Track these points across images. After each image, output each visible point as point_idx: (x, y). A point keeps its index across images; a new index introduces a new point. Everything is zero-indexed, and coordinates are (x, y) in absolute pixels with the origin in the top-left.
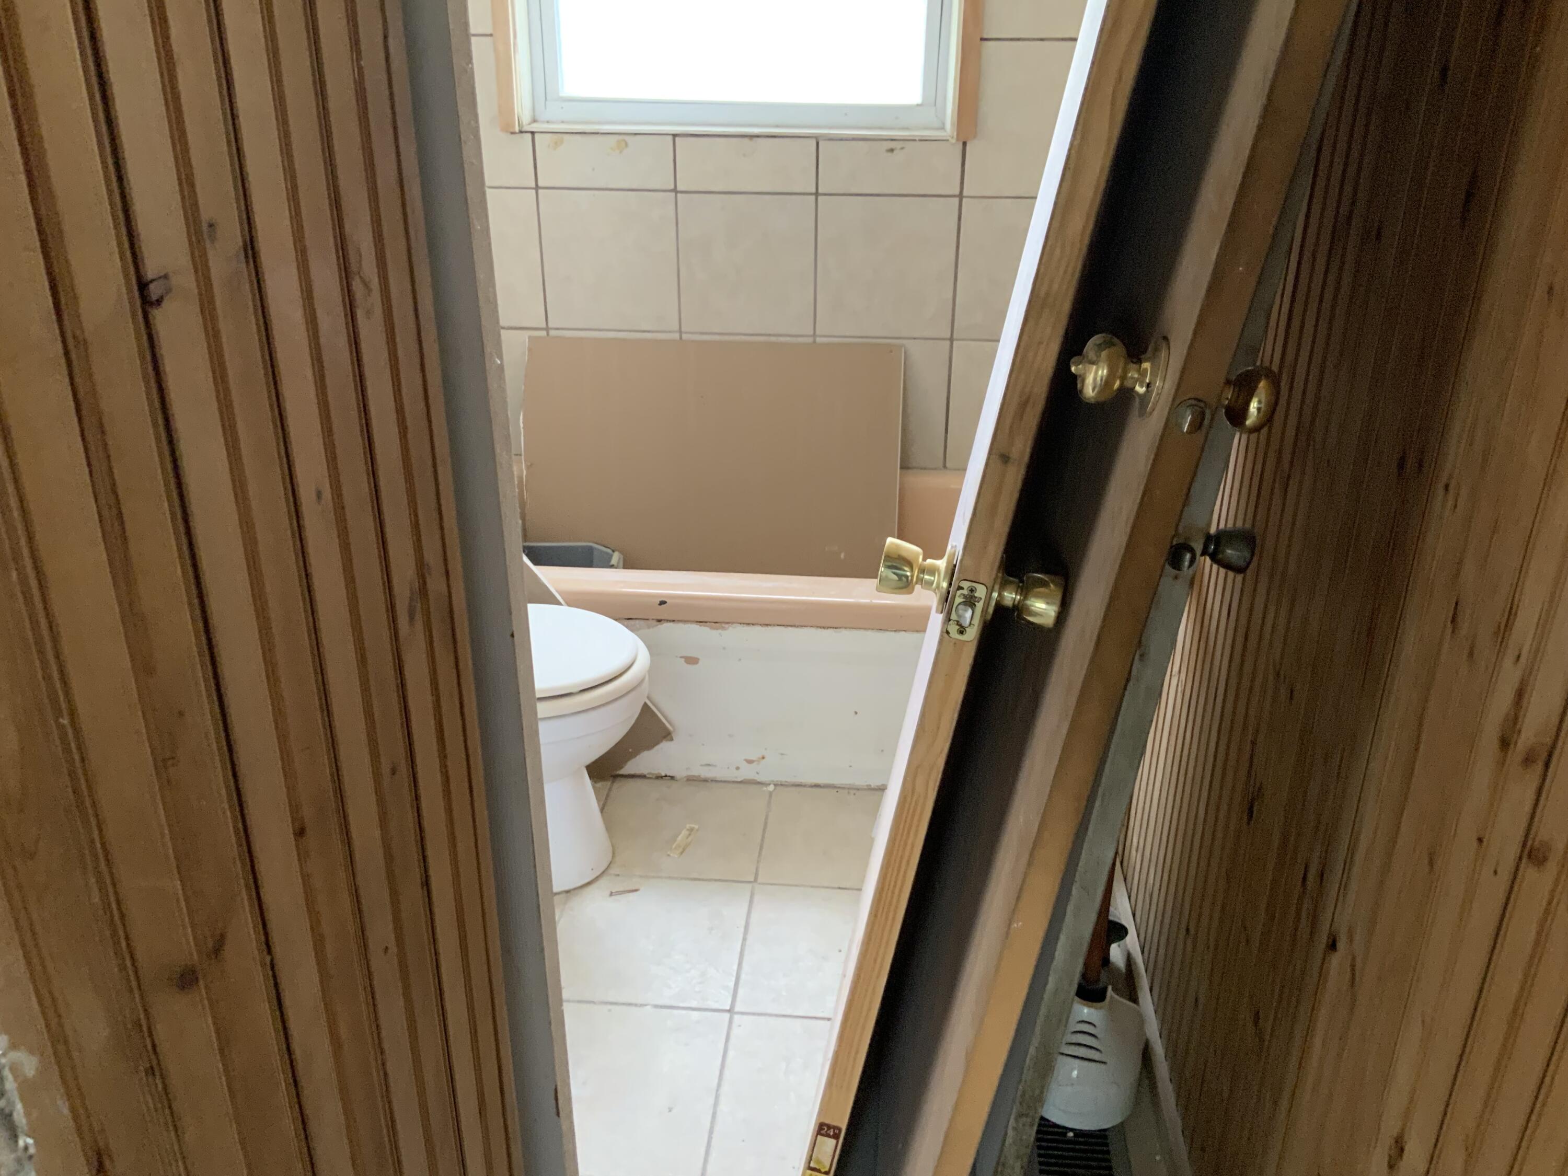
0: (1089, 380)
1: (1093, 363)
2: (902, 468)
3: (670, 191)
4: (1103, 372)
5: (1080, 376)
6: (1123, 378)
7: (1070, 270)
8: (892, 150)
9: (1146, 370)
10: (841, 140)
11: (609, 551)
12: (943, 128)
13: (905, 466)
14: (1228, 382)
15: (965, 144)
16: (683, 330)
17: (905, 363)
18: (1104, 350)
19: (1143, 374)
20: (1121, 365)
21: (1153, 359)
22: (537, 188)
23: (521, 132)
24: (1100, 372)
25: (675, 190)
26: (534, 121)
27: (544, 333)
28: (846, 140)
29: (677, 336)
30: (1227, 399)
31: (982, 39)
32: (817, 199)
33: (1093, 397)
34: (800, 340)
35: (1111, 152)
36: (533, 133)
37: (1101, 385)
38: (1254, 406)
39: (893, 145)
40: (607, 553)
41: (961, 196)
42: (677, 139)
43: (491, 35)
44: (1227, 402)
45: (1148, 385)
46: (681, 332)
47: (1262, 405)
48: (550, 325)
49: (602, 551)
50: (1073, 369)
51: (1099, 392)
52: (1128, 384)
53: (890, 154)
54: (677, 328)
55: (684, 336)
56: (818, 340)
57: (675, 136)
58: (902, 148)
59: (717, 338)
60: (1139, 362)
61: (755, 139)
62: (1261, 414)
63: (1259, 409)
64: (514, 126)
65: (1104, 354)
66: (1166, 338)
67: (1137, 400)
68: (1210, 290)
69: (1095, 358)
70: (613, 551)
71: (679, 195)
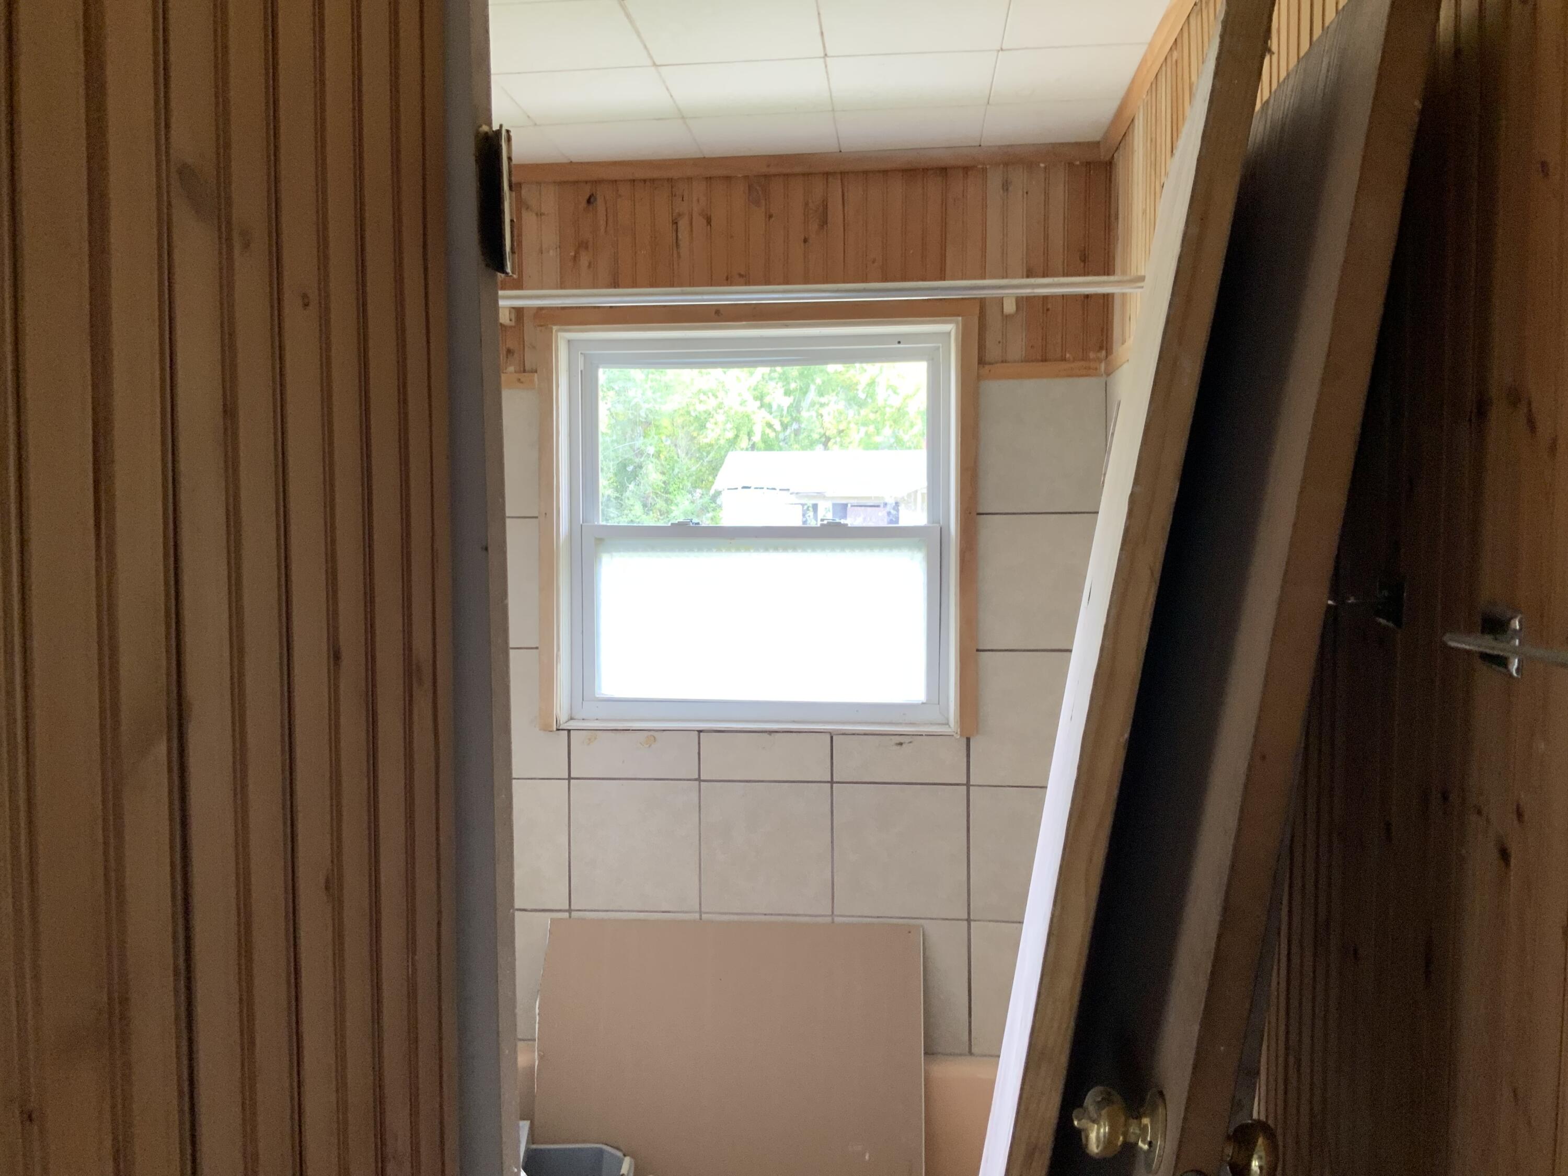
0: (1093, 1136)
1: (1094, 1121)
2: (926, 1053)
3: (696, 780)
4: (1105, 1130)
5: (1083, 1130)
6: (1125, 1134)
7: (1064, 1026)
8: (901, 744)
9: (1146, 1126)
10: (854, 734)
11: (619, 1154)
12: (947, 724)
13: (929, 1052)
14: (1229, 1138)
15: (968, 740)
16: (703, 910)
17: (924, 943)
18: (1104, 1109)
19: (1144, 1129)
20: (1122, 1119)
21: (1152, 1114)
22: (570, 778)
23: (558, 730)
24: (1102, 1130)
25: (699, 779)
26: (572, 719)
27: (566, 915)
28: (858, 734)
29: (697, 916)
30: (1228, 1156)
31: (978, 650)
32: (832, 788)
33: (1097, 1154)
34: (820, 920)
35: (1090, 923)
36: (569, 731)
37: (1104, 1141)
38: (1255, 1164)
39: (901, 740)
40: (619, 1158)
41: (968, 785)
42: (702, 734)
43: (537, 648)
44: (1228, 1159)
45: (1150, 1144)
46: (700, 912)
47: (1263, 1164)
48: (572, 907)
49: (612, 1155)
50: (1076, 1123)
51: (1105, 1148)
52: (1132, 1139)
53: (899, 747)
54: (697, 908)
55: (704, 916)
56: (837, 919)
57: (700, 731)
58: (910, 742)
59: (736, 918)
60: (1139, 1117)
61: (773, 734)
62: (1264, 1171)
63: (1261, 1167)
64: (552, 726)
65: (1104, 1112)
66: (1161, 1094)
67: (1142, 1157)
68: (1195, 1067)
69: (1095, 1116)
70: (625, 1155)
71: (702, 783)
